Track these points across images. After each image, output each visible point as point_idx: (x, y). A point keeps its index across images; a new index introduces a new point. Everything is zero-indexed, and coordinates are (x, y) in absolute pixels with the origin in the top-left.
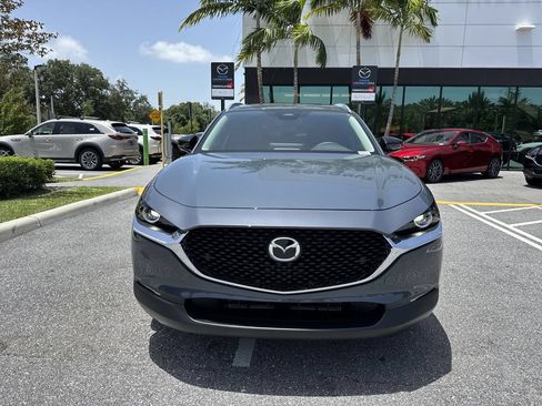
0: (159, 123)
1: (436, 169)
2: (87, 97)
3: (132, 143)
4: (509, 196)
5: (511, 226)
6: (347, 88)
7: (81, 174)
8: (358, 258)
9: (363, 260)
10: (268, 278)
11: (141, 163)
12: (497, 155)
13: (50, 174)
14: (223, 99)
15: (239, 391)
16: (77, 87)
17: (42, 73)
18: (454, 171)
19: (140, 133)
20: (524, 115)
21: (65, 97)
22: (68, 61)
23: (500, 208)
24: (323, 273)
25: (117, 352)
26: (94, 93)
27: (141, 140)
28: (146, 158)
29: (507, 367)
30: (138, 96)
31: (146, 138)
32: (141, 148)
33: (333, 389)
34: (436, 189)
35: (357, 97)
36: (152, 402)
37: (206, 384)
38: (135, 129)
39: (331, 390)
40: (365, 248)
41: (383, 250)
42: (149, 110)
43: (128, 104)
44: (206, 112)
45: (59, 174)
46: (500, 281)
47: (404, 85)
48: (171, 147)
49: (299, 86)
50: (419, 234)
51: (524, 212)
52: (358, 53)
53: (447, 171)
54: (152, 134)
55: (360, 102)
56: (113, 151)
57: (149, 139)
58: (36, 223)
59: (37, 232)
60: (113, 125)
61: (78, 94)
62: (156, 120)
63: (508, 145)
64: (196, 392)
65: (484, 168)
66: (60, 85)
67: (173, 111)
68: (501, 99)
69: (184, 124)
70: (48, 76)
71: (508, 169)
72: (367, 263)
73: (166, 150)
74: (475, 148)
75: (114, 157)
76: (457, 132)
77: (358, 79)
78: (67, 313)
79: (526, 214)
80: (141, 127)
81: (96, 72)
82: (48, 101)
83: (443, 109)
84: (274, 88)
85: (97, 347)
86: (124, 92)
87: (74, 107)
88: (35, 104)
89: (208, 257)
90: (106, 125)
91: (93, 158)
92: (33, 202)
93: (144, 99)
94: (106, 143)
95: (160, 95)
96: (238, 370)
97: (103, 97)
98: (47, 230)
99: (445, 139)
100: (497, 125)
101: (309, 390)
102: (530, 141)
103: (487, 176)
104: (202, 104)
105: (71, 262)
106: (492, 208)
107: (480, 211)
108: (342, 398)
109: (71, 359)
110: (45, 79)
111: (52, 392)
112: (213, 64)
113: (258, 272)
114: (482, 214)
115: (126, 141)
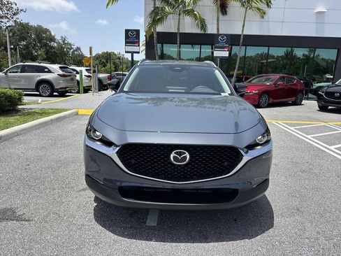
0: (90, 66)
1: (264, 100)
2: (41, 47)
3: (72, 79)
4: (308, 117)
5: (309, 137)
6: (210, 46)
7: (40, 99)
8: (223, 162)
9: (226, 164)
10: (170, 174)
11: (78, 92)
12: (301, 91)
13: (20, 99)
14: (132, 53)
15: (151, 241)
16: (34, 40)
17: (11, 31)
18: (275, 101)
19: (77, 73)
20: (317, 65)
21: (27, 47)
22: (28, 23)
23: (303, 125)
24: (202, 171)
25: (74, 218)
26: (46, 45)
27: (78, 77)
28: (81, 89)
29: (308, 225)
30: (75, 47)
31: (81, 76)
32: (78, 82)
33: (207, 239)
34: (264, 112)
35: (217, 53)
36: (99, 248)
37: (131, 236)
38: (74, 70)
39: (206, 239)
40: (228, 157)
41: (238, 158)
42: (82, 56)
43: (68, 52)
44: (119, 58)
45: (26, 99)
46: (303, 171)
47: (246, 46)
48: (97, 82)
49: (180, 44)
50: (259, 147)
51: (317, 127)
52: (218, 24)
53: (271, 100)
54: (85, 73)
55: (219, 57)
56: (60, 84)
57: (83, 77)
58: (15, 133)
59: (16, 139)
60: (60, 67)
61: (35, 45)
62: (87, 64)
63: (308, 84)
64: (125, 242)
65: (294, 99)
66: (23, 39)
67: (98, 57)
68: (304, 55)
69: (105, 66)
70: (15, 33)
71: (308, 99)
72: (229, 165)
73: (94, 84)
74: (289, 87)
75: (61, 88)
76: (277, 76)
77: (218, 42)
78: (41, 193)
79: (318, 129)
80: (78, 69)
81: (47, 31)
82: (15, 50)
83: (269, 60)
84: (164, 45)
85: (62, 215)
86: (65, 44)
87: (32, 54)
88: (7, 52)
89: (133, 161)
90: (55, 67)
91: (47, 89)
92: (11, 119)
93: (78, 49)
94: (56, 79)
95: (91, 48)
96: (150, 228)
97: (52, 47)
98: (22, 138)
99: (270, 81)
100: (301, 72)
101: (193, 239)
102: (321, 82)
103: (295, 104)
104: (116, 53)
105: (39, 159)
106: (298, 125)
107: (291, 126)
108: (212, 244)
109: (46, 222)
110: (13, 35)
111: (37, 243)
112: (126, 30)
113: (163, 170)
114: (292, 128)
115: (69, 78)
